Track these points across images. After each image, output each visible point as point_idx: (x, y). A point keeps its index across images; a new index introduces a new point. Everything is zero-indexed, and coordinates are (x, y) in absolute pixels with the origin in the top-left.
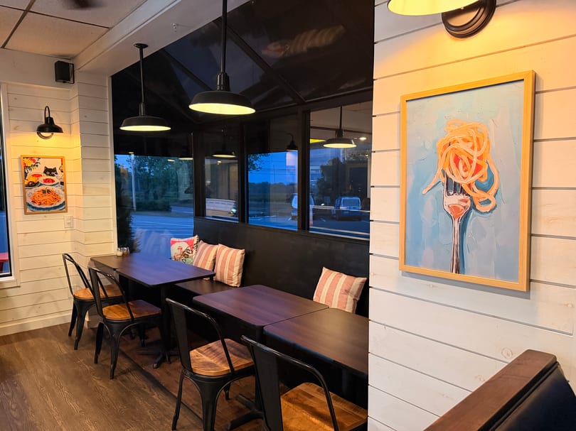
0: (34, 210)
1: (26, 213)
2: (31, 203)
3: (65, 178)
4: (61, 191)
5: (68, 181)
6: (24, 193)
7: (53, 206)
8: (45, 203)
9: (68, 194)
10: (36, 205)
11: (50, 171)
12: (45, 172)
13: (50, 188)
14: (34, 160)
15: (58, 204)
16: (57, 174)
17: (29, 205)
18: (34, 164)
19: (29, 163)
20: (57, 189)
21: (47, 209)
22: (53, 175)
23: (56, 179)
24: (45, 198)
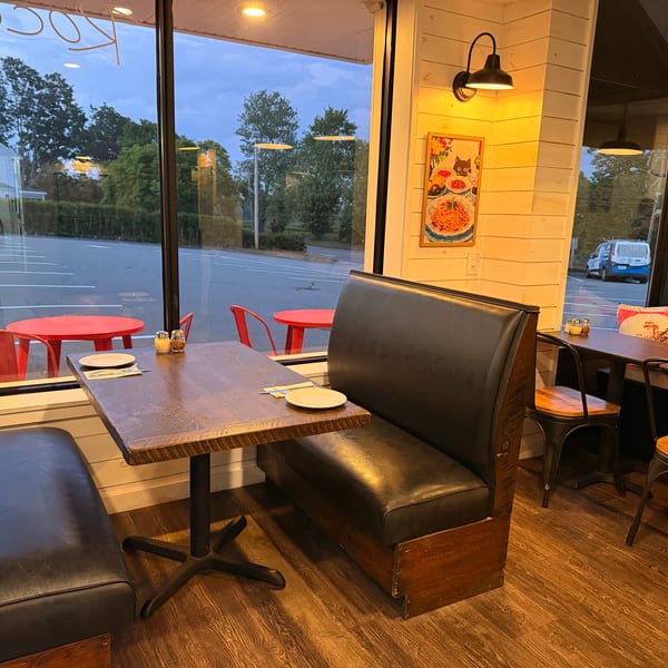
0: (433, 239)
1: (422, 245)
2: (431, 227)
3: (479, 181)
4: (471, 204)
5: (482, 188)
6: (424, 206)
7: (457, 233)
8: (448, 229)
9: (480, 212)
10: (436, 231)
11: (462, 166)
12: (455, 168)
13: (458, 198)
14: (444, 143)
15: (464, 230)
16: (470, 171)
17: (428, 230)
18: (443, 150)
19: (439, 148)
20: (466, 201)
21: (449, 238)
22: (465, 175)
23: (468, 182)
24: (449, 217)
